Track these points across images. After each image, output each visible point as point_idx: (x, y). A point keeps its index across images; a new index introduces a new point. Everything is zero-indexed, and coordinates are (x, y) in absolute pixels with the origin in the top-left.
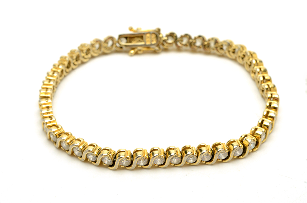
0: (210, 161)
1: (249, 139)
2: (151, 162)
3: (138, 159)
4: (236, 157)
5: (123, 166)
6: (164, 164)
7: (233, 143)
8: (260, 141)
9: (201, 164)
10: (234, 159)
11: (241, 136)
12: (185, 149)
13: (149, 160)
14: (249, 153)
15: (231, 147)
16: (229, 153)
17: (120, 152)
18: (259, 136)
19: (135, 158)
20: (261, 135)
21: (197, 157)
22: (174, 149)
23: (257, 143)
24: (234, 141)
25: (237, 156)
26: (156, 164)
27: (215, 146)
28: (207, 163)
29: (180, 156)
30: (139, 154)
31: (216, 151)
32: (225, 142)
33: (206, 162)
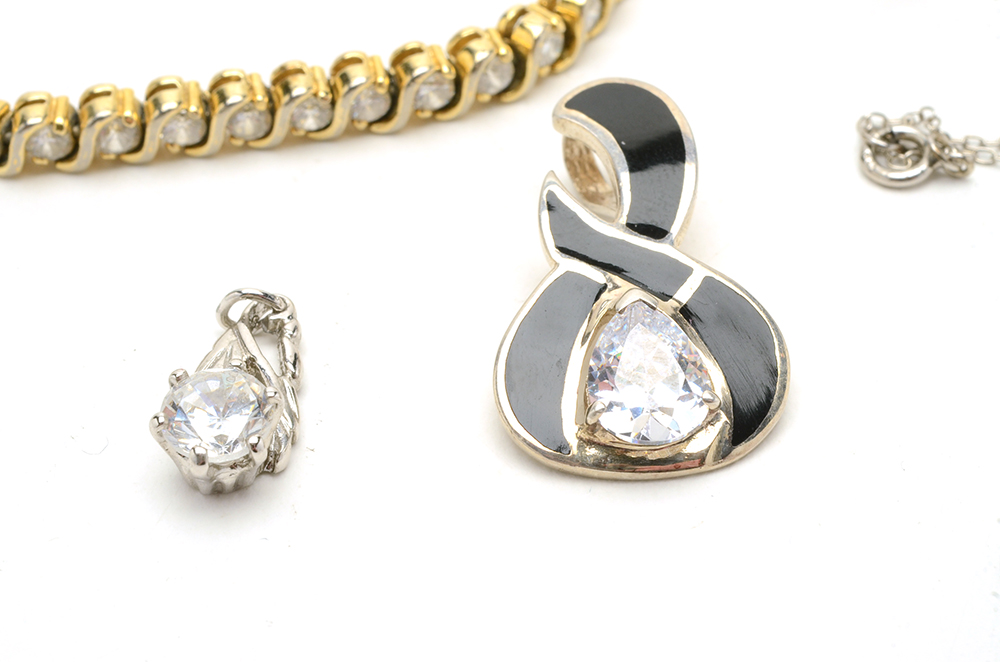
0: (386, 118)
1: (537, 27)
2: (153, 138)
3: (99, 126)
4: (486, 98)
5: (42, 158)
6: (204, 141)
7: (473, 44)
8: (580, 33)
9: (352, 132)
10: (479, 107)
11: (505, 16)
12: (283, 78)
13: (143, 128)
14: (540, 81)
15: (464, 57)
16: (458, 83)
17: (26, 104)
18: (574, 12)
19: (86, 122)
20: (581, 8)
21: (333, 103)
22: (238, 79)
23: (569, 40)
24: (476, 36)
25: (493, 91)
26: (172, 145)
27: (401, 58)
28: (375, 128)
29: (263, 107)
30: (103, 108)
31: (406, 79)
32: (440, 40)
33: (371, 124)
